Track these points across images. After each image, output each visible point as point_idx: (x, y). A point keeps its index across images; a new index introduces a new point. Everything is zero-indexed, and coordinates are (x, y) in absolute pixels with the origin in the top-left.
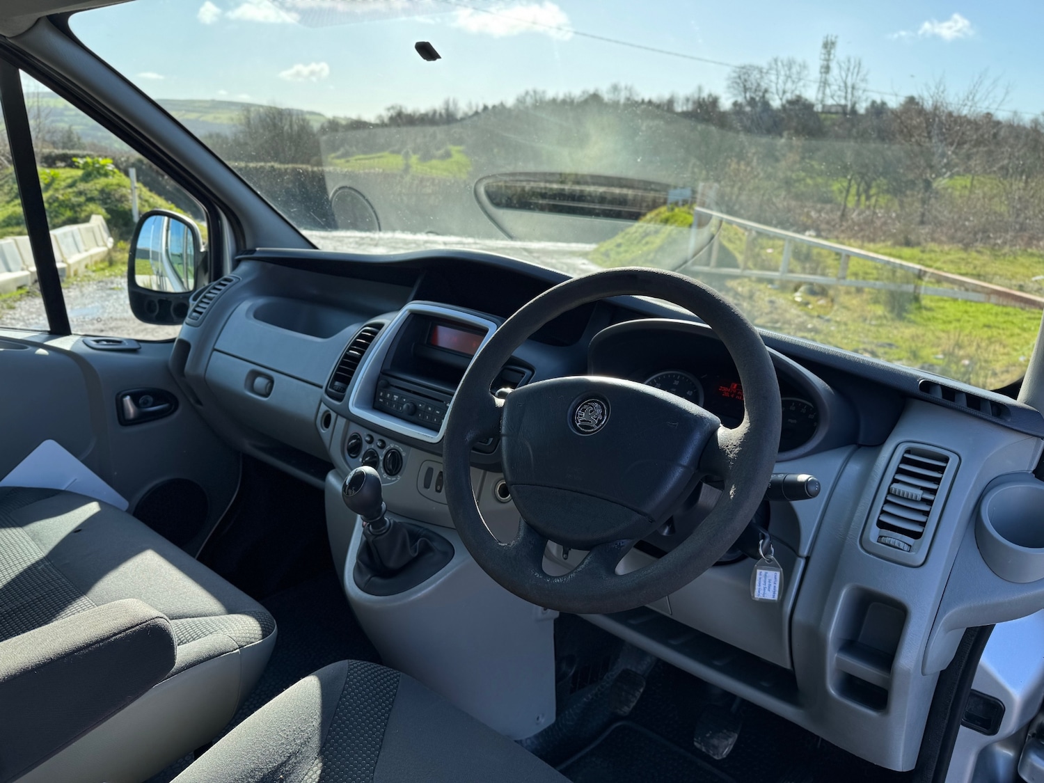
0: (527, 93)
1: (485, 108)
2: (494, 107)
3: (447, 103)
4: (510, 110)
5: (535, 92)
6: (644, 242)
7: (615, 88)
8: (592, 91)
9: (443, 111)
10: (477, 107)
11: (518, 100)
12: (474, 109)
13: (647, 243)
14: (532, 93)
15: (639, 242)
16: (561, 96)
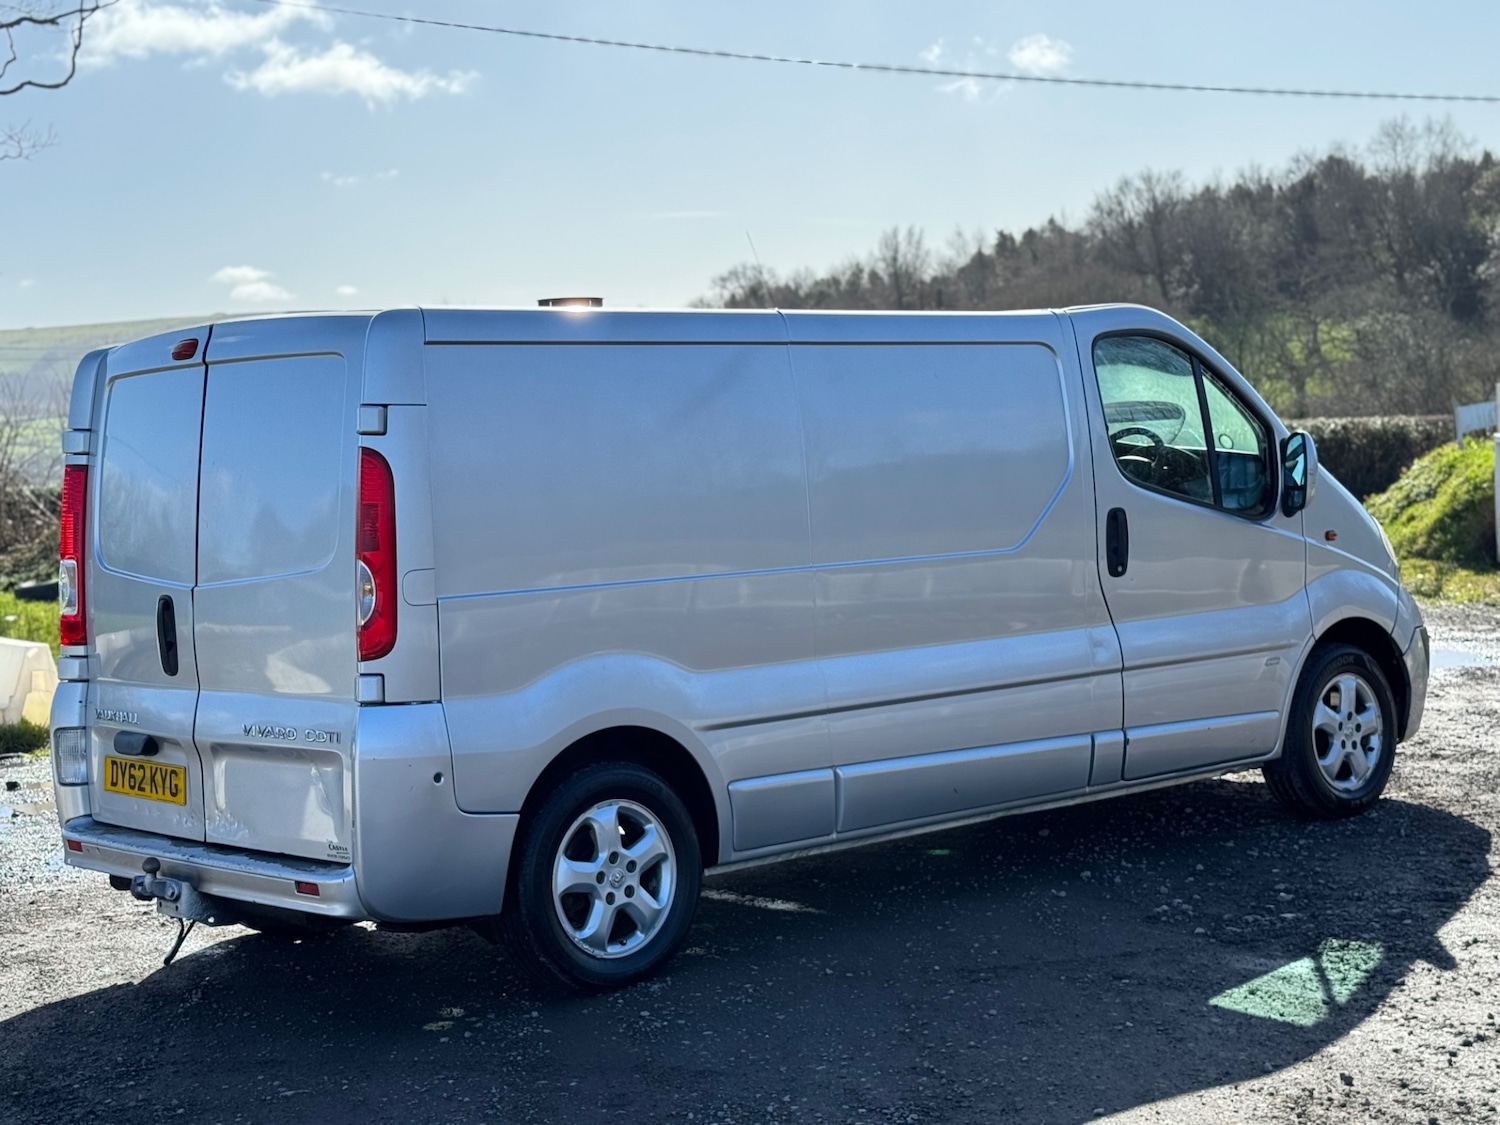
0: (1125, 185)
1: (1005, 241)
2: (1030, 235)
3: (891, 243)
4: (1078, 239)
5: (1148, 180)
6: (1404, 518)
7: (1394, 134)
8: (1322, 154)
9: (882, 269)
10: (981, 240)
11: (1098, 207)
12: (973, 250)
13: (1412, 518)
14: (1139, 184)
15: (1395, 518)
16: (1227, 181)
